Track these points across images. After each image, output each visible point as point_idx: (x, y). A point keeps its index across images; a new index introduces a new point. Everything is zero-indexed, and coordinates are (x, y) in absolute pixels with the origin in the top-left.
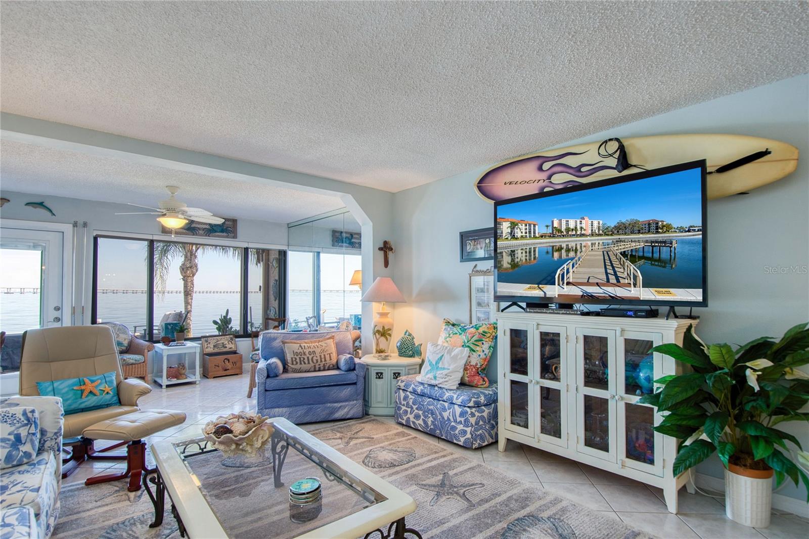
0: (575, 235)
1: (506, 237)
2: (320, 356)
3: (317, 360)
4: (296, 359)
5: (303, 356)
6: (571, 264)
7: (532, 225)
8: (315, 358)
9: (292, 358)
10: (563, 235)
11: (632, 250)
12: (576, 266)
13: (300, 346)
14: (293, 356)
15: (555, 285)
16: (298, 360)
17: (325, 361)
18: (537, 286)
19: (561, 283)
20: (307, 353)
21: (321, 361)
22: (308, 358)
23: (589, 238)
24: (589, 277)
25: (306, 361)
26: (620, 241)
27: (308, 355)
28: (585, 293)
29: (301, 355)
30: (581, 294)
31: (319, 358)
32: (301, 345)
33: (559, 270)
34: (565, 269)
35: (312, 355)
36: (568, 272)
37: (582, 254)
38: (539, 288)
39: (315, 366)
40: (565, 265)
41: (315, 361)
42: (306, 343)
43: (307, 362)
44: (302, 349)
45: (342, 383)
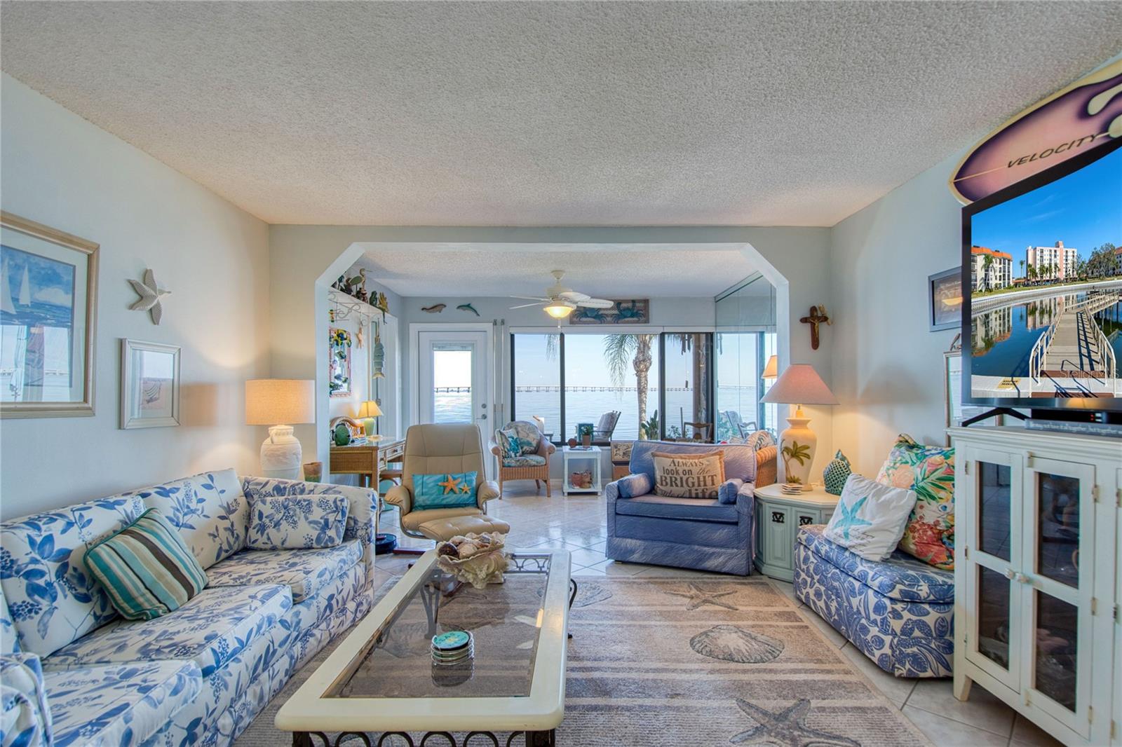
0: (1048, 281)
1: (980, 289)
2: (698, 478)
3: (693, 483)
4: (666, 478)
5: (675, 475)
6: (1045, 338)
7: (1007, 261)
8: (690, 480)
9: (661, 477)
10: (1037, 282)
11: (1106, 309)
12: (1050, 342)
13: (673, 461)
14: (662, 474)
15: (1028, 376)
16: (668, 480)
17: (705, 485)
18: (1010, 379)
19: (1035, 372)
20: (680, 472)
21: (699, 485)
22: (681, 478)
23: (1063, 287)
24: (1063, 362)
25: (679, 482)
26: (1094, 292)
27: (682, 475)
28: (1059, 389)
29: (673, 474)
30: (1054, 390)
31: (696, 480)
32: (675, 460)
33: (1033, 350)
34: (1039, 347)
35: (687, 476)
36: (1042, 354)
37: (1057, 318)
38: (1013, 382)
39: (690, 490)
40: (1039, 341)
41: (690, 485)
42: (682, 458)
43: (679, 484)
44: (675, 465)
45: (716, 520)
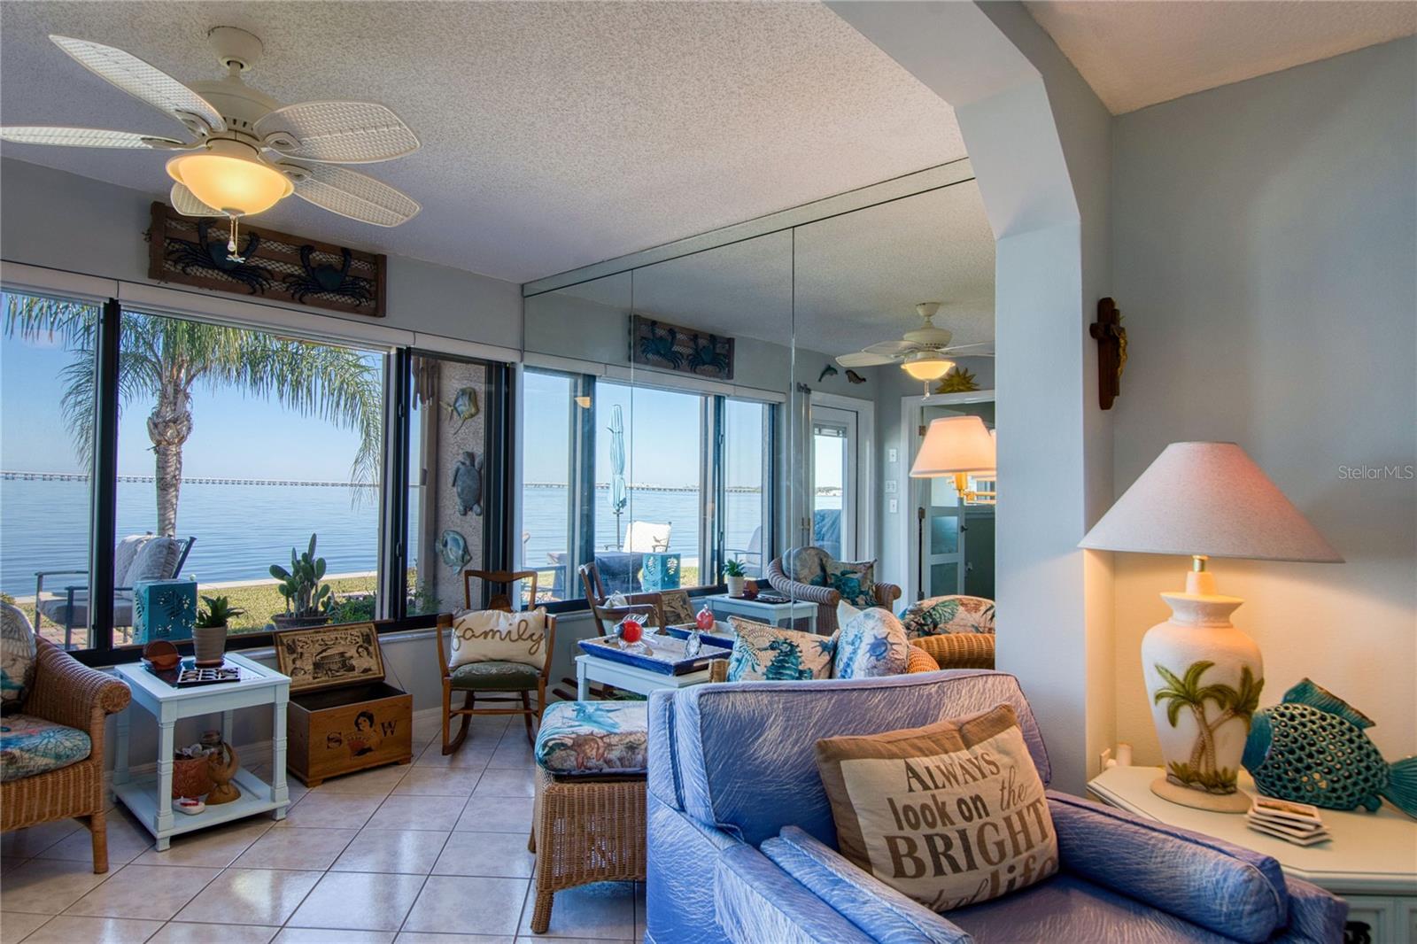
2: (1008, 820)
3: (1000, 845)
4: (912, 845)
5: (939, 829)
8: (991, 837)
9: (891, 841)
14: (895, 832)
16: (923, 852)
17: (1030, 846)
20: (952, 809)
21: (1017, 852)
22: (963, 835)
25: (958, 852)
27: (961, 823)
29: (932, 825)
31: (1004, 834)
35: (977, 822)
39: (995, 876)
41: (994, 854)
43: (962, 862)
44: (926, 787)
